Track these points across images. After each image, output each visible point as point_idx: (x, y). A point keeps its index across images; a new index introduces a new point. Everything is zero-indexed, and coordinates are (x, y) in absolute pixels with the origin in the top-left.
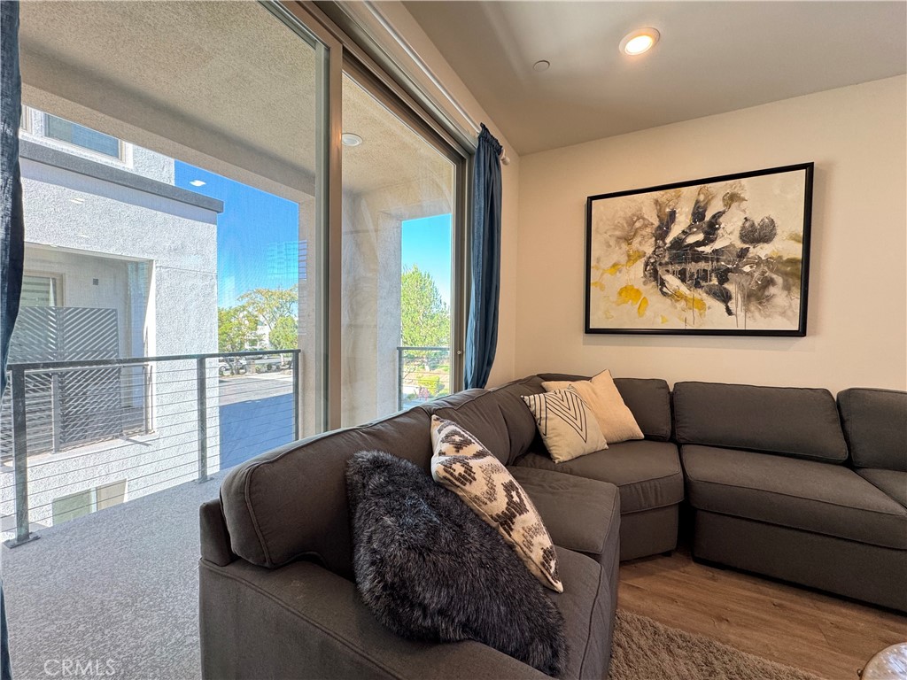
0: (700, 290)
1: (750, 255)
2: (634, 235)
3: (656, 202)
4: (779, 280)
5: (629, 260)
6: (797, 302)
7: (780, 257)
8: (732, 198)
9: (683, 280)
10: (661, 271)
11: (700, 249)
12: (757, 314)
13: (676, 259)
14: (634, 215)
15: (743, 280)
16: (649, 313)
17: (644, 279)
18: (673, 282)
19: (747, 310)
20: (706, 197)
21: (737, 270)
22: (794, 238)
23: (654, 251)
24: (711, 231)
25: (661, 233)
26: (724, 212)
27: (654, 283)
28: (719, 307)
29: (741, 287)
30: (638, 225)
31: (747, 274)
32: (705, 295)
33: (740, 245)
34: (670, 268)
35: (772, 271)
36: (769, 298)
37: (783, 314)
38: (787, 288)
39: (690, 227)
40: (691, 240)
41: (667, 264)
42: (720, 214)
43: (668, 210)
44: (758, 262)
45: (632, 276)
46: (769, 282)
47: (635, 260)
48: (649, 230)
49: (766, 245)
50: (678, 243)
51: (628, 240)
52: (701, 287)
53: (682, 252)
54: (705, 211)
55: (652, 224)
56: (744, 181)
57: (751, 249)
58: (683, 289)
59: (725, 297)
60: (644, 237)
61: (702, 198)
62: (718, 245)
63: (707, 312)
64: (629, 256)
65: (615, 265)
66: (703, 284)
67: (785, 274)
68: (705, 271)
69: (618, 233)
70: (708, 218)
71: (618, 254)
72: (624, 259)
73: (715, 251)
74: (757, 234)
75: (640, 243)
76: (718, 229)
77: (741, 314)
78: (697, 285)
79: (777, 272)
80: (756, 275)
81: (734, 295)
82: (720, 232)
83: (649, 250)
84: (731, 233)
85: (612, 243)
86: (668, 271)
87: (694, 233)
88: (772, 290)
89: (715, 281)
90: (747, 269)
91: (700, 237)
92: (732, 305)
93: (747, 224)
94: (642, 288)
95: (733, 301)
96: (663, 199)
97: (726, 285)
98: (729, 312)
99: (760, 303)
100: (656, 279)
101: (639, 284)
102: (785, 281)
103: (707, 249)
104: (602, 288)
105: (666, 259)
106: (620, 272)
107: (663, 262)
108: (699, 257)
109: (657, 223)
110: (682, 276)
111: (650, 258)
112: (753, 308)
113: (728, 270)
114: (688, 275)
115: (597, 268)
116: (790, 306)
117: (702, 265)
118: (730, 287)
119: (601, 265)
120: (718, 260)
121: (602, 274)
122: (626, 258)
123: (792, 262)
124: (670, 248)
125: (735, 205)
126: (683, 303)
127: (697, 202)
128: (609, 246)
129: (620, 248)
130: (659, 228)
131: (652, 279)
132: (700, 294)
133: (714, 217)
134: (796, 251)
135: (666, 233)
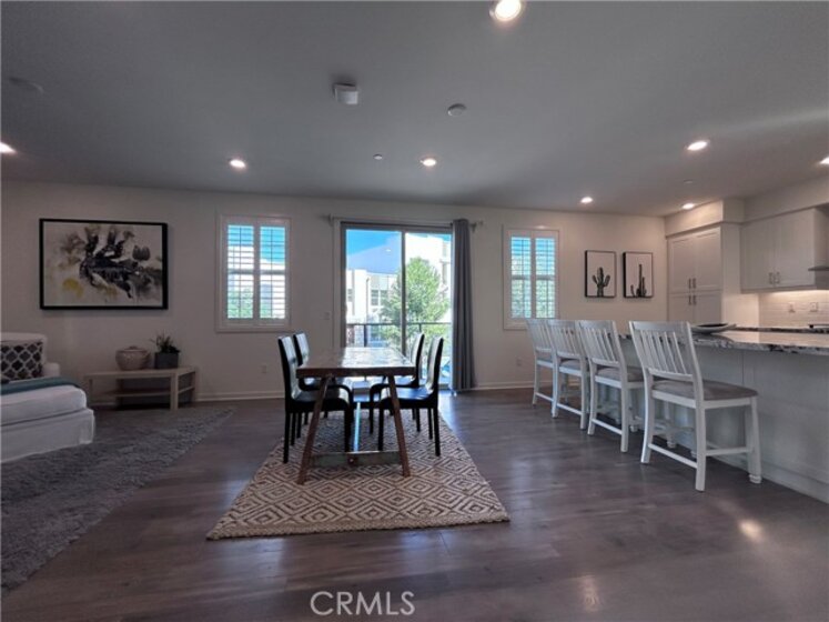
3: (87, 230)
4: (152, 280)
22: (158, 259)
33: (133, 259)
36: (148, 289)
40: (107, 254)
44: (142, 270)
48: (82, 246)
58: (104, 282)
67: (155, 278)
73: (121, 262)
83: (83, 258)
91: (112, 253)
92: (131, 292)
98: (130, 296)
110: (103, 275)
113: (128, 274)
117: (114, 269)
123: (157, 271)
125: (130, 238)
130: (89, 245)
134: (159, 266)
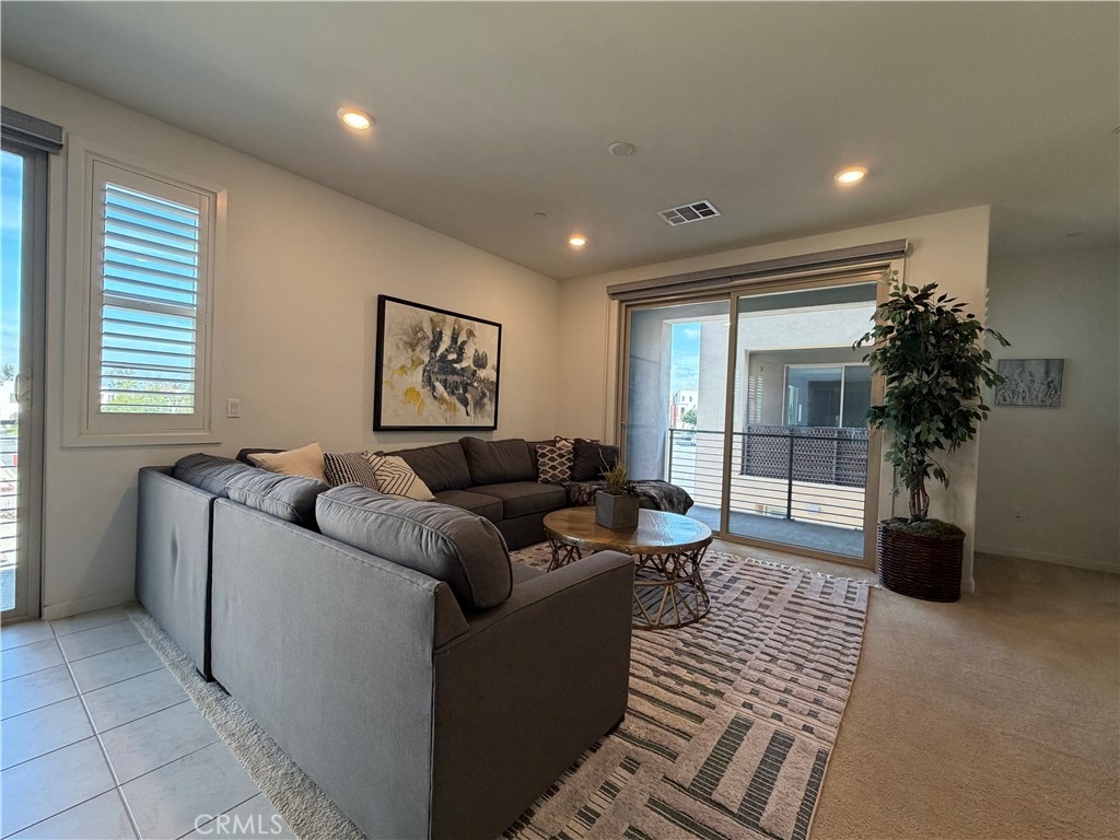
0: (454, 397)
1: (477, 375)
2: (417, 344)
5: (413, 365)
6: (494, 408)
7: (488, 379)
9: (446, 388)
10: (433, 379)
11: (455, 365)
12: (479, 416)
13: (443, 371)
14: (417, 326)
15: (474, 391)
16: (425, 413)
17: (422, 383)
18: (439, 387)
19: (475, 413)
20: (458, 327)
21: (471, 385)
23: (429, 361)
24: (461, 352)
25: (434, 347)
26: (466, 342)
27: (428, 387)
29: (473, 397)
30: (419, 335)
31: (475, 388)
32: (456, 400)
34: (439, 377)
35: (485, 387)
37: (489, 416)
38: (490, 400)
39: (450, 347)
41: (436, 373)
42: (464, 343)
43: (438, 329)
45: (415, 380)
46: (484, 395)
47: (417, 366)
49: (483, 370)
50: (443, 357)
51: (413, 346)
52: (455, 394)
53: (445, 366)
54: (458, 337)
55: (429, 338)
56: (476, 323)
57: (477, 371)
59: (465, 403)
60: (423, 347)
62: (464, 364)
63: (457, 413)
64: (413, 361)
65: (402, 367)
66: (456, 392)
68: (457, 382)
69: (405, 338)
70: (459, 344)
71: (404, 358)
72: (409, 364)
75: (421, 350)
76: (463, 353)
77: (472, 415)
78: (453, 393)
79: (487, 388)
80: (479, 389)
81: (469, 402)
82: (464, 355)
84: (469, 358)
86: (437, 379)
87: (452, 352)
88: (486, 400)
89: (461, 391)
90: (476, 384)
93: (476, 354)
94: (421, 391)
95: (469, 406)
96: (435, 320)
97: (466, 395)
99: (480, 408)
100: (430, 385)
101: (419, 388)
102: (490, 395)
103: (457, 366)
104: (392, 387)
105: (436, 369)
106: (406, 374)
107: (435, 371)
108: (454, 372)
109: (431, 338)
111: (426, 366)
112: (477, 412)
114: (448, 384)
115: (389, 367)
116: (491, 411)
118: (468, 396)
119: (392, 365)
120: (463, 376)
121: (393, 374)
122: (411, 362)
124: (438, 360)
126: (444, 407)
127: (454, 329)
128: (398, 348)
129: (406, 352)
132: (454, 400)
133: (462, 343)
135: (437, 348)
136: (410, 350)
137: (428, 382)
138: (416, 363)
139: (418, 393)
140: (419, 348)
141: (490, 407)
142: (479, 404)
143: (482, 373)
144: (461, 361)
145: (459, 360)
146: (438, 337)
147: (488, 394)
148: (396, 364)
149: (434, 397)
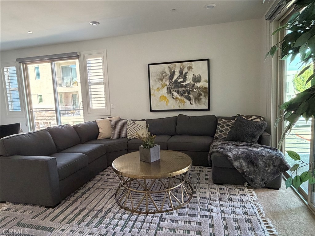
0: (183, 97)
1: (195, 86)
2: (163, 78)
5: (162, 87)
6: (207, 100)
7: (203, 87)
8: (190, 68)
9: (178, 94)
10: (172, 90)
11: (182, 84)
12: (198, 104)
13: (176, 87)
14: (163, 71)
15: (194, 93)
16: (169, 104)
17: (167, 93)
18: (175, 94)
19: (195, 103)
20: (183, 67)
21: (192, 91)
23: (169, 84)
24: (185, 78)
26: (188, 72)
27: (170, 94)
28: (188, 102)
29: (194, 96)
30: (164, 75)
31: (195, 92)
32: (184, 98)
34: (174, 89)
35: (201, 91)
37: (204, 104)
38: (205, 96)
39: (179, 76)
41: (173, 88)
43: (172, 70)
45: (163, 92)
46: (200, 94)
47: (164, 87)
49: (199, 83)
50: (176, 81)
51: (161, 80)
52: (183, 96)
53: (177, 84)
54: (183, 71)
55: (168, 75)
56: (192, 63)
57: (195, 84)
59: (189, 99)
60: (166, 79)
61: (182, 67)
62: (187, 82)
63: (185, 103)
65: (158, 88)
66: (184, 95)
68: (184, 91)
69: (158, 77)
70: (184, 74)
71: (159, 85)
74: (197, 79)
75: (165, 80)
76: (187, 77)
77: (194, 104)
78: (182, 95)
79: (202, 91)
80: (197, 92)
81: (192, 98)
82: (187, 78)
84: (190, 79)
85: (157, 80)
86: (174, 90)
87: (180, 78)
88: (201, 97)
89: (187, 94)
90: (195, 90)
93: (194, 76)
94: (167, 96)
95: (192, 100)
96: (171, 67)
97: (190, 95)
99: (199, 101)
100: (170, 93)
101: (166, 95)
102: (204, 94)
103: (184, 84)
104: (155, 96)
106: (160, 90)
107: (172, 87)
108: (182, 86)
109: (170, 75)
111: (168, 86)
112: (197, 103)
114: (179, 92)
115: (153, 89)
116: (206, 101)
120: (187, 87)
121: (154, 91)
122: (161, 86)
124: (174, 83)
126: (178, 101)
128: (156, 82)
129: (159, 82)
131: (169, 93)
132: (183, 98)
133: (185, 73)
135: (172, 78)
136: (160, 81)
137: (170, 92)
138: (163, 86)
139: (165, 97)
140: (164, 80)
141: (204, 100)
142: (198, 99)
143: (198, 85)
144: (185, 81)
145: (184, 81)
146: (173, 73)
147: (203, 94)
148: (155, 88)
149: (173, 98)
